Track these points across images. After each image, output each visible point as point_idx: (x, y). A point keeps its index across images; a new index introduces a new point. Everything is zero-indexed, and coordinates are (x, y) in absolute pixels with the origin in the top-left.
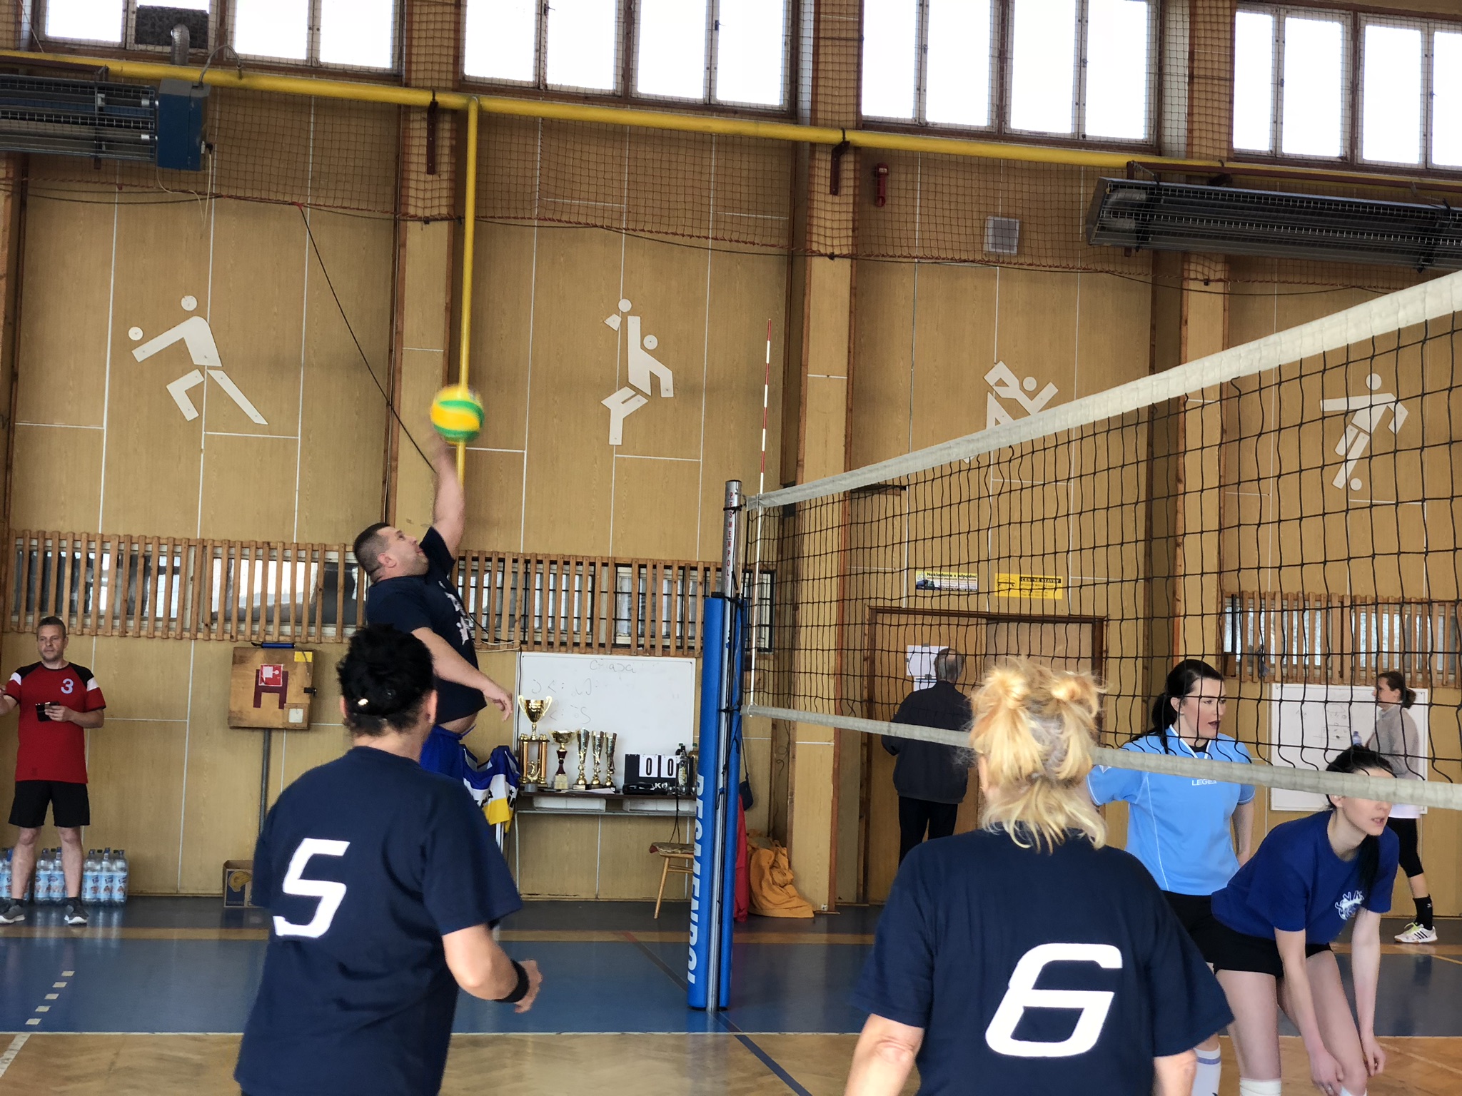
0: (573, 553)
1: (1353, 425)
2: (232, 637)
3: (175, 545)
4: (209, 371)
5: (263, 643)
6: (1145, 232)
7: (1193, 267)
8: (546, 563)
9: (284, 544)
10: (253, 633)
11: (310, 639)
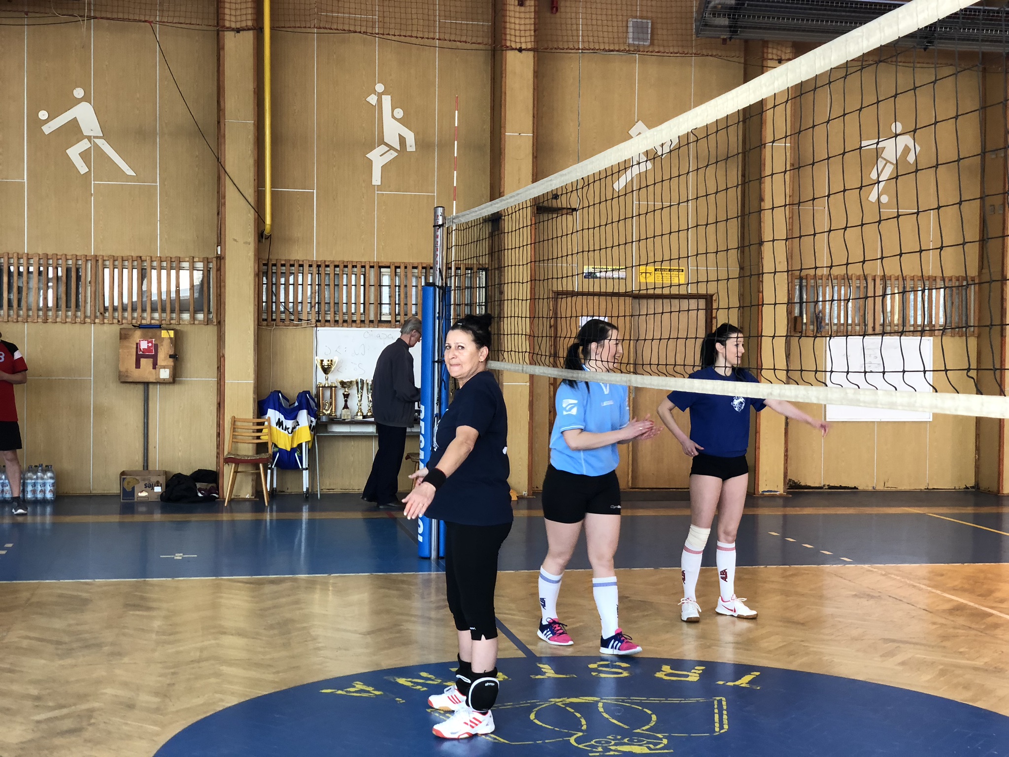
0: (350, 260)
1: (882, 158)
2: (119, 321)
3: (77, 260)
4: (94, 140)
5: (140, 325)
6: (735, 27)
7: (770, 50)
8: (332, 267)
9: (151, 257)
10: (133, 318)
11: (172, 322)
